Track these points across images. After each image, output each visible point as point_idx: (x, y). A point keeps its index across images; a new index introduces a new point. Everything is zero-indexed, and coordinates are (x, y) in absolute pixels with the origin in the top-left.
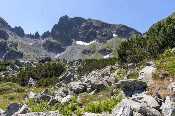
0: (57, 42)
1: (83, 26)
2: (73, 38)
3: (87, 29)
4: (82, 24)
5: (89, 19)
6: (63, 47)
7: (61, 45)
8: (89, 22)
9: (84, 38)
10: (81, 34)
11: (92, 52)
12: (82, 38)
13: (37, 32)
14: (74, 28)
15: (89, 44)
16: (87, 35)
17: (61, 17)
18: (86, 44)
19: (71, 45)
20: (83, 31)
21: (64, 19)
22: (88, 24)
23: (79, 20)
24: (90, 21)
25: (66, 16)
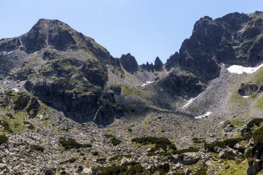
0: (188, 75)
1: (242, 31)
2: (220, 61)
3: (251, 38)
4: (240, 28)
5: (257, 13)
6: (200, 83)
7: (196, 80)
8: (255, 20)
9: (245, 59)
10: (237, 49)
11: (261, 89)
12: (240, 58)
14: (224, 38)
15: (256, 69)
16: (252, 51)
17: (197, 22)
18: (249, 70)
19: (218, 76)
20: (242, 41)
21: (203, 26)
22: (253, 26)
23: (234, 20)
24: (258, 17)
25: (206, 17)
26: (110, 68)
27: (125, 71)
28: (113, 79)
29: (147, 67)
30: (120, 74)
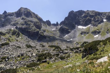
0: (66, 28)
1: (83, 16)
2: (76, 24)
3: (85, 18)
4: (82, 15)
5: (88, 11)
6: (69, 30)
7: (68, 29)
8: (87, 13)
10: (81, 21)
11: (87, 33)
12: (82, 24)
13: (57, 22)
14: (77, 17)
15: (86, 27)
16: (85, 22)
17: (70, 12)
18: (84, 27)
19: (75, 28)
20: (82, 19)
21: (71, 13)
22: (86, 14)
23: (81, 12)
24: (88, 12)
25: (72, 11)
26: (42, 24)
27: (47, 25)
28: (43, 27)
29: (54, 25)
30: (45, 26)
